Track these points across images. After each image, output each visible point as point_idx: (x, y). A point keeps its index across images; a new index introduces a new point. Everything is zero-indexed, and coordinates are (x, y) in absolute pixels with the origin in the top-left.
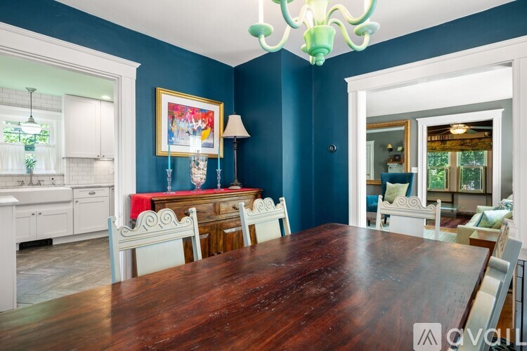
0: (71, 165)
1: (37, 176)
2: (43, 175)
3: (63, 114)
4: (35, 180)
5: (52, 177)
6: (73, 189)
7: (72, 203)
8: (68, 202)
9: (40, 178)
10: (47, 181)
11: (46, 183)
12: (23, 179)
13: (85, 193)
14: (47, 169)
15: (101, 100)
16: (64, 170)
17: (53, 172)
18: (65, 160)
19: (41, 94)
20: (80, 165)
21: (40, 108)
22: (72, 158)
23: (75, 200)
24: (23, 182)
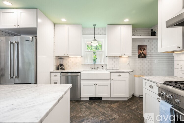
0: (110, 60)
1: (97, 65)
2: (99, 65)
3: (106, 35)
4: (96, 67)
5: (102, 66)
6: (110, 73)
7: (110, 80)
8: (108, 80)
9: (98, 66)
10: (101, 68)
11: (100, 68)
12: (92, 66)
13: (116, 75)
14: (100, 62)
15: (123, 24)
16: (106, 62)
17: (103, 63)
18: (107, 57)
19: (98, 28)
20: (113, 60)
21: (98, 34)
22: (110, 56)
23: (111, 79)
24: (92, 67)
